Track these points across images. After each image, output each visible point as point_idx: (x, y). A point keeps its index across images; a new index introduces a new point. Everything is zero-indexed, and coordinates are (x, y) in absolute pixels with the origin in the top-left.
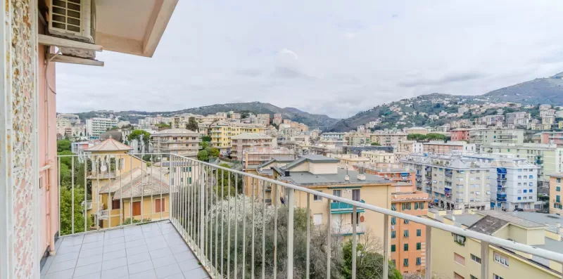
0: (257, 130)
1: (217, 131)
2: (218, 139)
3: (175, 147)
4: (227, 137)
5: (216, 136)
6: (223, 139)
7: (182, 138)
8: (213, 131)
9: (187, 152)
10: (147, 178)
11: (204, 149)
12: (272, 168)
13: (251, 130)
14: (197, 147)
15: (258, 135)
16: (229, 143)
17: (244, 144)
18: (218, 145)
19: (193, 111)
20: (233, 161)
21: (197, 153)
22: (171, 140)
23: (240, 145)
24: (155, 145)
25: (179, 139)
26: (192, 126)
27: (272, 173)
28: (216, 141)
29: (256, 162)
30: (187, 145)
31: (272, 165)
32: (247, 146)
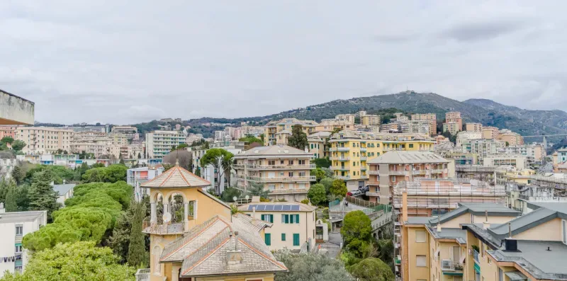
0: (416, 145)
1: (340, 149)
2: (343, 164)
3: (271, 177)
4: (358, 159)
5: (340, 158)
6: (351, 164)
7: (282, 162)
8: (332, 149)
9: (291, 187)
10: (233, 239)
11: (319, 181)
12: (465, 228)
13: (403, 146)
14: (308, 177)
15: (419, 154)
16: (364, 171)
17: (393, 173)
18: (343, 174)
19: (297, 113)
20: (372, 206)
21: (307, 188)
22: (265, 165)
23: (384, 174)
24: (240, 174)
25: (278, 164)
26: (298, 140)
27: (464, 238)
28: (339, 167)
29: (421, 209)
30: (291, 175)
31: (464, 220)
32: (397, 176)
